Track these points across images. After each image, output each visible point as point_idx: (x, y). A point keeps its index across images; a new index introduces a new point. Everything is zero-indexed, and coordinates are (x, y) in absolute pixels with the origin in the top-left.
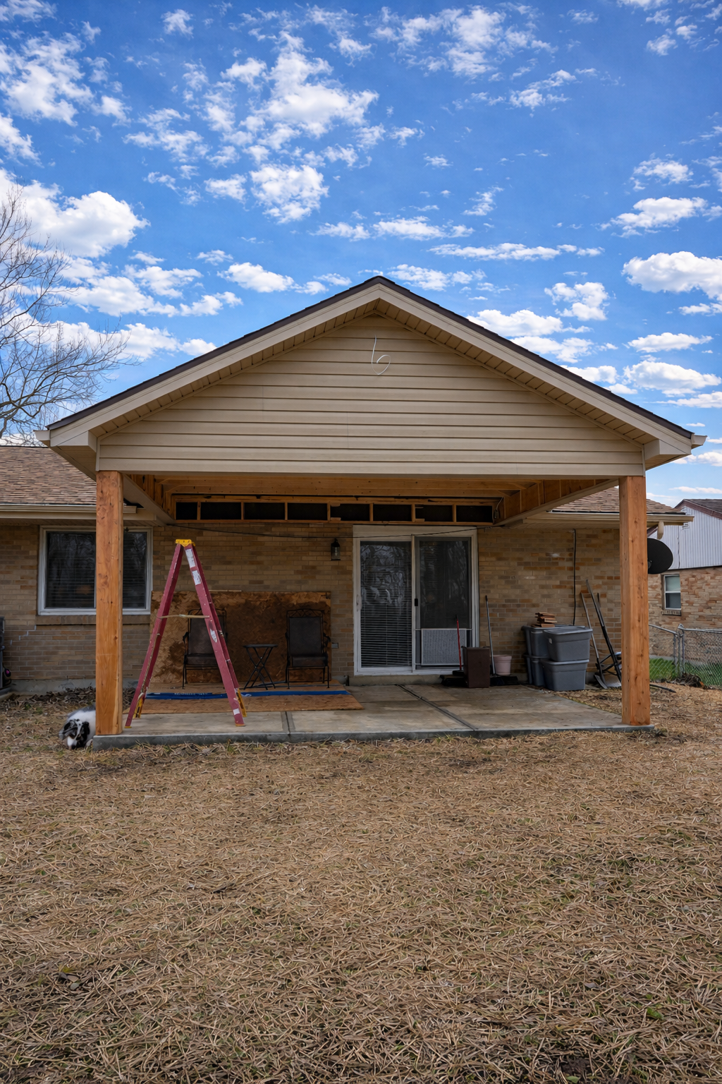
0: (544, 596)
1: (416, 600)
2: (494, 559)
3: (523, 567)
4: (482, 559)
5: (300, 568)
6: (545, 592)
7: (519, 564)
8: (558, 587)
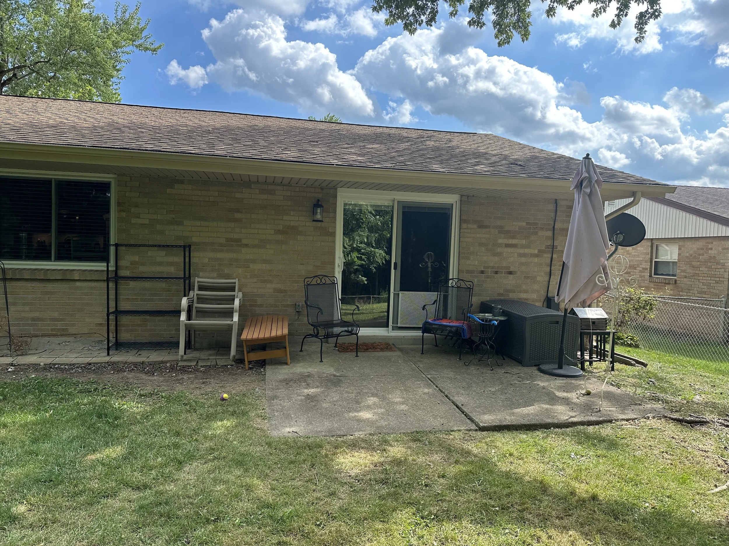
0: (522, 264)
1: (395, 264)
2: (475, 226)
3: (503, 235)
4: (464, 226)
5: (281, 228)
6: (523, 260)
7: (500, 232)
8: (536, 256)
